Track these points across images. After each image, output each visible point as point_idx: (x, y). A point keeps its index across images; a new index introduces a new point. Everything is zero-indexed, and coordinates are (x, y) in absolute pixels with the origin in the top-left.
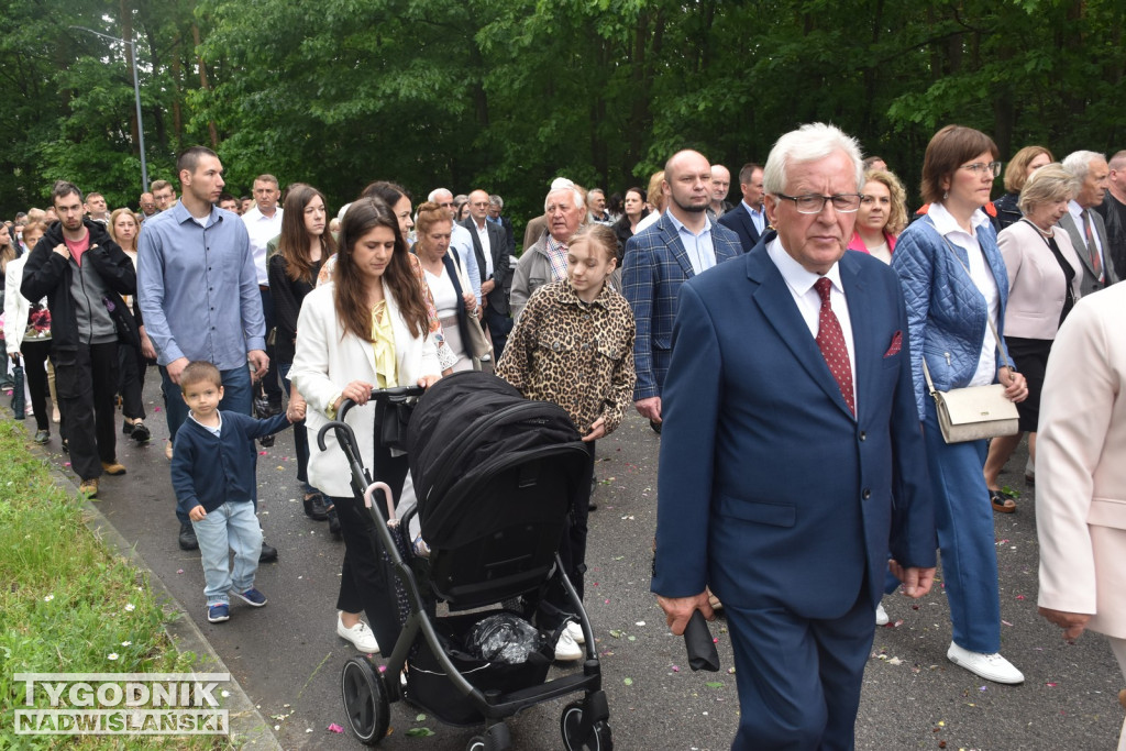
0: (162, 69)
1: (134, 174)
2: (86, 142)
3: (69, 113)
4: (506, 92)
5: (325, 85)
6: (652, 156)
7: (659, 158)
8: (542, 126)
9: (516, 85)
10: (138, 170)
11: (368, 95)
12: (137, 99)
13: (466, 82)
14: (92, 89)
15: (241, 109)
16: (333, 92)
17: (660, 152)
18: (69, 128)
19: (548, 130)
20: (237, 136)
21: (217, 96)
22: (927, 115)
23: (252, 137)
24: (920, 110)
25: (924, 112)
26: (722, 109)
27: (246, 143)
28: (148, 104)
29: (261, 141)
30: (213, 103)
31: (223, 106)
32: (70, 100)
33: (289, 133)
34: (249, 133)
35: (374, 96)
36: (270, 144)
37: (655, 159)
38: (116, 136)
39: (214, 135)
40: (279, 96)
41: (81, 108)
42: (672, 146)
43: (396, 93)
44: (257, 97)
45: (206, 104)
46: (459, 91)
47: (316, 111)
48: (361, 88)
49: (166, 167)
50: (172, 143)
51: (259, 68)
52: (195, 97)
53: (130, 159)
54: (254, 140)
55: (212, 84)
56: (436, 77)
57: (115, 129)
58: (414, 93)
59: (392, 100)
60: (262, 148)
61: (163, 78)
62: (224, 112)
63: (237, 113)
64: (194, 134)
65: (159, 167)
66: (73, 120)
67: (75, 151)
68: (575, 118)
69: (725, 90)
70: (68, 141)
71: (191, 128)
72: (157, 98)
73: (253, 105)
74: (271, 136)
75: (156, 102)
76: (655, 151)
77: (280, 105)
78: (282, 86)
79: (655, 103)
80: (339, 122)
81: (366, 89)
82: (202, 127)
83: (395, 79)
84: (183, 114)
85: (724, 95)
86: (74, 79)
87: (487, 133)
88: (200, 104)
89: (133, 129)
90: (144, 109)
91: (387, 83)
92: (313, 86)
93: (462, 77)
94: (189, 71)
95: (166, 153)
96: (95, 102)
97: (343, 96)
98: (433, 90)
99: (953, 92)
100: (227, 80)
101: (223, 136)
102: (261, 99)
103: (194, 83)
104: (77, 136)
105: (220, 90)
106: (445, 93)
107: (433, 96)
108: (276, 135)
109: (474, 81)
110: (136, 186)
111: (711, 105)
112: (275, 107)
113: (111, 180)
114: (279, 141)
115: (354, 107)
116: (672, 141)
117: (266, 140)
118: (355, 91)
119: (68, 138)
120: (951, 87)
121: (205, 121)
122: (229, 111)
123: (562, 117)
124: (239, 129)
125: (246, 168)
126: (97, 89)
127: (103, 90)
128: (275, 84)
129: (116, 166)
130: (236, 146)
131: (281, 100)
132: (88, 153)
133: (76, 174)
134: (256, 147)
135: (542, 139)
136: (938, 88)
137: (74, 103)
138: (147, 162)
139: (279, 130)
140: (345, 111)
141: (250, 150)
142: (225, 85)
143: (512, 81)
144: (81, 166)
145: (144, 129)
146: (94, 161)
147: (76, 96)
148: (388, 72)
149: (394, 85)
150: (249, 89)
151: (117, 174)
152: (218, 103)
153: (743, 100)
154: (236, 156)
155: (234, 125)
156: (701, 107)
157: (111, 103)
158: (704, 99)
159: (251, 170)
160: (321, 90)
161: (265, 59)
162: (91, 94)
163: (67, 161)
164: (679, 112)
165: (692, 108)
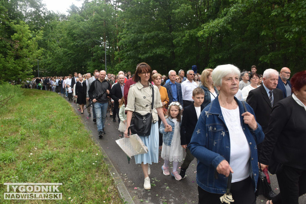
0: (111, 47)
2: (96, 62)
3: (93, 56)
4: (179, 53)
5: (142, 51)
6: (209, 66)
7: (210, 66)
8: (186, 59)
9: (181, 51)
10: (105, 67)
11: (150, 53)
12: (106, 54)
13: (171, 51)
14: (97, 51)
15: (125, 56)
16: (143, 52)
18: (93, 59)
19: (187, 60)
20: (124, 61)
21: (121, 53)
22: (268, 60)
24: (266, 59)
25: (267, 59)
26: (224, 58)
27: (126, 62)
31: (122, 55)
32: (93, 54)
33: (134, 60)
34: (126, 60)
35: (152, 53)
38: (101, 60)
39: (120, 60)
40: (133, 53)
41: (95, 55)
42: (213, 64)
43: (156, 52)
44: (128, 53)
45: (118, 54)
46: (169, 52)
47: (140, 56)
48: (149, 51)
50: (112, 62)
51: (129, 47)
52: (116, 53)
53: (103, 65)
55: (120, 50)
56: (164, 49)
57: (101, 59)
58: (160, 53)
59: (155, 54)
60: (129, 63)
61: (111, 49)
62: (122, 56)
63: (124, 56)
64: (116, 60)
66: (93, 57)
67: (93, 63)
68: (193, 58)
69: (225, 53)
71: (115, 59)
72: (109, 53)
73: (128, 54)
74: (131, 61)
76: (210, 65)
77: (133, 55)
78: (134, 51)
79: (210, 55)
80: (144, 58)
82: (117, 59)
83: (156, 50)
84: (114, 56)
85: (225, 54)
86: (94, 50)
87: (175, 61)
88: (117, 54)
89: (104, 59)
90: (106, 55)
91: (154, 50)
92: (140, 51)
93: (170, 49)
94: (116, 47)
95: (110, 64)
96: (98, 54)
97: (146, 53)
98: (164, 52)
99: (273, 56)
100: (123, 50)
101: (121, 60)
102: (129, 54)
103: (116, 50)
104: (94, 60)
105: (121, 51)
106: (166, 53)
107: (164, 53)
108: (132, 61)
109: (172, 50)
111: (222, 57)
112: (132, 55)
114: (132, 62)
115: (147, 55)
116: (213, 63)
118: (148, 52)
119: (92, 61)
120: (273, 54)
121: (118, 57)
122: (123, 55)
123: (190, 58)
124: (124, 59)
126: (98, 51)
128: (132, 50)
129: (101, 66)
130: (124, 63)
131: (133, 54)
135: (186, 62)
136: (270, 55)
137: (94, 54)
138: (107, 65)
139: (132, 60)
140: (145, 56)
141: (126, 63)
142: (122, 50)
143: (180, 50)
145: (106, 59)
146: (97, 65)
147: (95, 52)
148: (154, 48)
149: (156, 51)
150: (127, 51)
152: (121, 54)
153: (229, 56)
154: (123, 65)
155: (124, 58)
156: (220, 57)
157: (101, 54)
158: (220, 55)
159: (126, 67)
160: (141, 52)
161: (130, 46)
162: (97, 52)
163: (92, 65)
164: (215, 57)
165: (218, 57)
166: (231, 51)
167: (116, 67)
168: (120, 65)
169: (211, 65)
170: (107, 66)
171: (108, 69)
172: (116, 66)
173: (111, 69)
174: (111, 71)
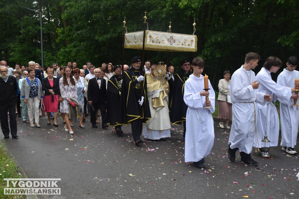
1: (39, 55)
2: (25, 44)
3: (20, 34)
5: (100, 29)
6: (203, 53)
7: (205, 54)
10: (41, 53)
11: (113, 32)
12: (41, 31)
16: (102, 32)
17: (205, 52)
18: (19, 39)
20: (73, 44)
21: (66, 30)
22: (290, 42)
23: (77, 44)
24: (288, 41)
26: (226, 40)
27: (75, 46)
28: (45, 32)
29: (80, 46)
30: (65, 33)
31: (68, 34)
33: (89, 44)
34: (76, 43)
35: (115, 33)
36: (83, 47)
37: (204, 55)
40: (86, 32)
41: (24, 33)
42: (209, 50)
45: (63, 33)
47: (96, 38)
48: (111, 30)
49: (50, 53)
51: (81, 22)
52: (59, 30)
53: (38, 50)
54: (78, 45)
60: (80, 48)
62: (69, 35)
63: (73, 36)
65: (48, 52)
66: (21, 37)
67: (21, 47)
69: (227, 34)
70: (19, 43)
71: (57, 41)
72: (49, 30)
73: (78, 34)
74: (83, 44)
75: (49, 32)
78: (88, 28)
79: (205, 36)
81: (112, 30)
84: (57, 36)
86: (22, 23)
88: (61, 33)
90: (43, 33)
94: (61, 21)
95: (51, 48)
96: (29, 31)
97: (106, 32)
102: (80, 33)
103: (62, 26)
104: (22, 41)
108: (85, 44)
110: (40, 59)
111: (222, 39)
112: (85, 35)
113: (32, 56)
114: (86, 46)
115: (109, 36)
117: (81, 46)
118: (109, 31)
119: (19, 42)
121: (62, 39)
122: (70, 36)
125: (74, 55)
126: (29, 27)
127: (31, 27)
128: (85, 28)
129: (34, 52)
130: (72, 47)
132: (25, 47)
133: (20, 54)
134: (78, 48)
136: (295, 34)
137: (21, 31)
138: (43, 50)
139: (86, 43)
140: (106, 38)
141: (76, 49)
144: (22, 52)
145: (43, 39)
146: (27, 50)
147: (23, 28)
150: (78, 29)
151: (34, 55)
154: (71, 51)
155: (71, 41)
157: (33, 31)
158: (220, 37)
159: (76, 56)
160: (99, 31)
161: (82, 19)
162: (27, 29)
163: (18, 50)
164: (212, 40)
165: (216, 40)
166: (236, 29)
167: (58, 54)
168: (66, 52)
169: (206, 52)
170: (46, 52)
171: (46, 56)
172: (59, 52)
173: (51, 56)
174: (52, 60)
